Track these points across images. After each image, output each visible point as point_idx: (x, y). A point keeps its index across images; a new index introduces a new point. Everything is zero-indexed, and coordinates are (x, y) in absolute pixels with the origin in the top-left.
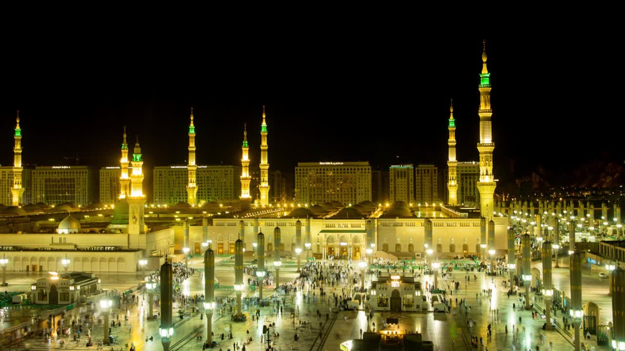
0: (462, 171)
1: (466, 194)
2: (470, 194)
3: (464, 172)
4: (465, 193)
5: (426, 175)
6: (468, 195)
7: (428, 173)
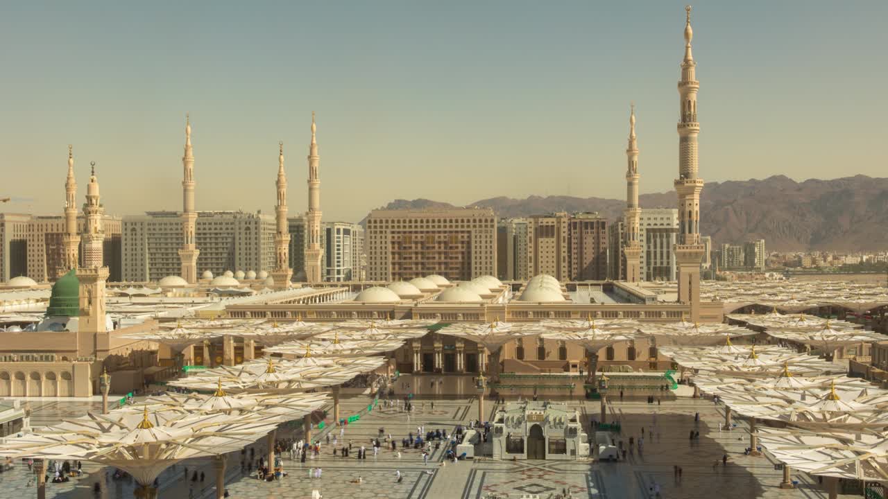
0: (649, 225)
1: (655, 263)
2: (662, 263)
3: (652, 227)
4: (652, 261)
5: (589, 230)
6: (658, 265)
7: (592, 228)
